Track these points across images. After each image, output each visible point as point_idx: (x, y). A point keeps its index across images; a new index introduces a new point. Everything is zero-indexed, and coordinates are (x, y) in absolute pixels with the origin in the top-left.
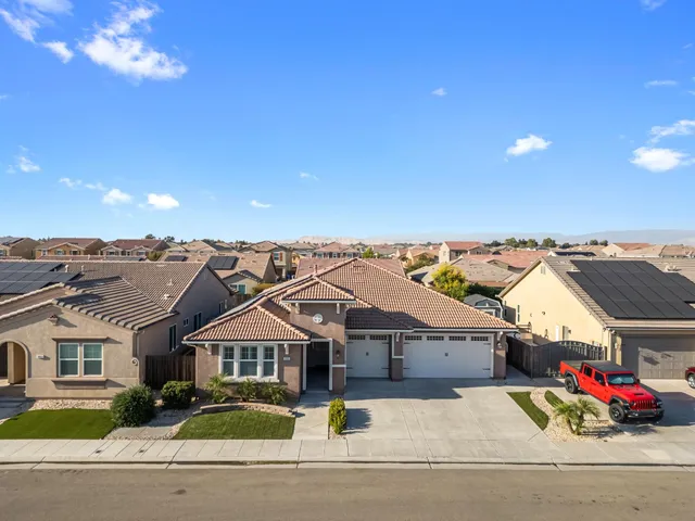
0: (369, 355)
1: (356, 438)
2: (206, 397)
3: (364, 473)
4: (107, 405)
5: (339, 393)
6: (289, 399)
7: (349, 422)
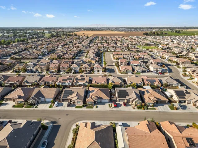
0: (99, 101)
1: (97, 108)
2: (87, 105)
3: (97, 111)
4: (81, 105)
5: (96, 105)
6: (93, 105)
7: (97, 107)
